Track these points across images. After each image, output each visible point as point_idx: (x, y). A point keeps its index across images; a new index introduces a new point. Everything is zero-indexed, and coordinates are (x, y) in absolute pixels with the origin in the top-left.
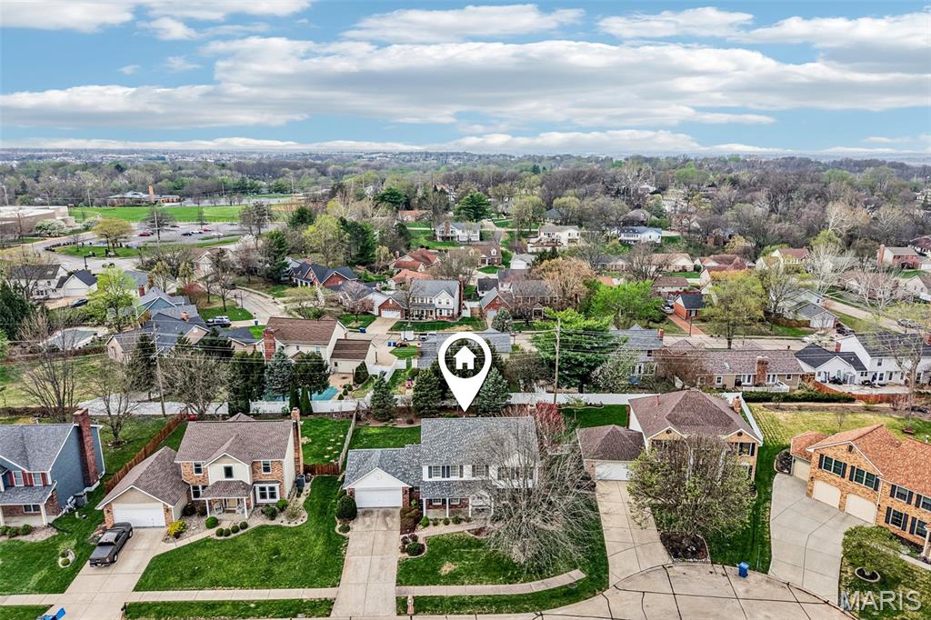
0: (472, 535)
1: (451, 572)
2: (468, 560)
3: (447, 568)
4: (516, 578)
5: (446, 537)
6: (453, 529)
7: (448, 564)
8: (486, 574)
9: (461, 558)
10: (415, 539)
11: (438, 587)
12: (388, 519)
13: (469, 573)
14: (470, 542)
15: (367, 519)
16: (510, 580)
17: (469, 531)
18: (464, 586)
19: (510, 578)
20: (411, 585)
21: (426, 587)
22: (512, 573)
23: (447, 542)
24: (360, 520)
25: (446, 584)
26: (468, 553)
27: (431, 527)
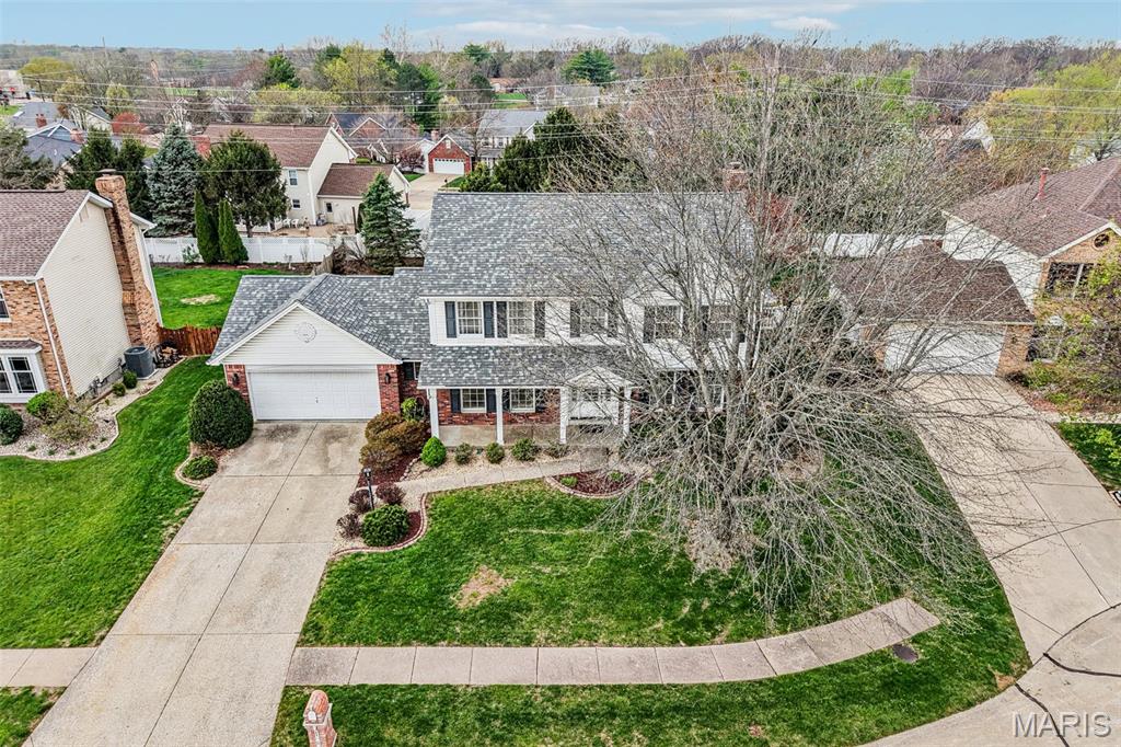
0: (565, 490)
1: (491, 602)
2: (551, 561)
3: (479, 587)
4: (709, 625)
5: (488, 495)
6: (512, 472)
7: (485, 573)
8: (609, 609)
9: (530, 553)
10: (394, 498)
11: (442, 651)
12: (334, 447)
13: (554, 603)
14: (558, 509)
15: (276, 448)
16: (690, 631)
17: (559, 478)
18: (532, 650)
19: (690, 624)
20: (350, 642)
21: (399, 652)
22: (696, 608)
23: (494, 508)
24: (254, 449)
25: (472, 640)
26: (553, 539)
27: (451, 467)
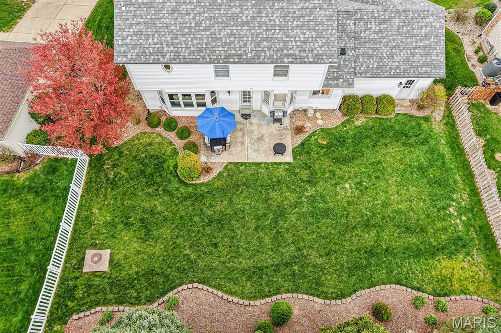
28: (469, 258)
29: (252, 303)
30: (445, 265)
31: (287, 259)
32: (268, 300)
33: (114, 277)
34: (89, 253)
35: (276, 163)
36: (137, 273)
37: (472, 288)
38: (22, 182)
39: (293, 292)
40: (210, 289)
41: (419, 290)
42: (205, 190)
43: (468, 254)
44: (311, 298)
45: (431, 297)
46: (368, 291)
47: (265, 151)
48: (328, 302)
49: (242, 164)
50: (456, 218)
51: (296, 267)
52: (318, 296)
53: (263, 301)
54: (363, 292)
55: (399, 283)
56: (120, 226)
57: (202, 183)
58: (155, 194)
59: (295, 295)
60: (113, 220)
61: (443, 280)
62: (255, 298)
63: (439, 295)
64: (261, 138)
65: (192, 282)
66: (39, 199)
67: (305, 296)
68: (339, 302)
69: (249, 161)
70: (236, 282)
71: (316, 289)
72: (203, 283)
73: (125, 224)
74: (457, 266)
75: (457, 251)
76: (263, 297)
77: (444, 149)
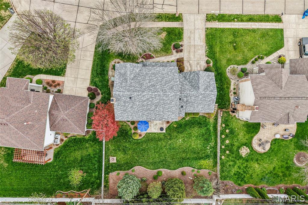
7: (163, 38)
21: (172, 27)
28: (209, 160)
29: (153, 171)
30: (202, 162)
31: (162, 160)
32: (157, 170)
33: (118, 164)
34: (111, 158)
35: (160, 133)
36: (124, 163)
37: (207, 168)
38: (87, 138)
39: (163, 168)
40: (143, 168)
41: (194, 168)
42: (140, 141)
43: (209, 159)
44: (167, 170)
45: (197, 170)
46: (181, 168)
47: (157, 129)
48: (171, 171)
49: (150, 133)
50: (209, 150)
51: (164, 162)
52: (169, 169)
53: (156, 170)
54: (180, 168)
55: (189, 166)
56: (117, 151)
57: (139, 139)
58: (126, 142)
59: (163, 169)
60: (115, 148)
61: (201, 166)
62: (154, 169)
63: (199, 169)
64: (156, 124)
65: (138, 165)
66: (94, 143)
67: (166, 169)
68: (174, 171)
69: (153, 132)
70: (149, 165)
71: (169, 167)
72: (141, 166)
73: (119, 150)
74: (205, 162)
75: (206, 158)
76: (155, 169)
77: (211, 129)
